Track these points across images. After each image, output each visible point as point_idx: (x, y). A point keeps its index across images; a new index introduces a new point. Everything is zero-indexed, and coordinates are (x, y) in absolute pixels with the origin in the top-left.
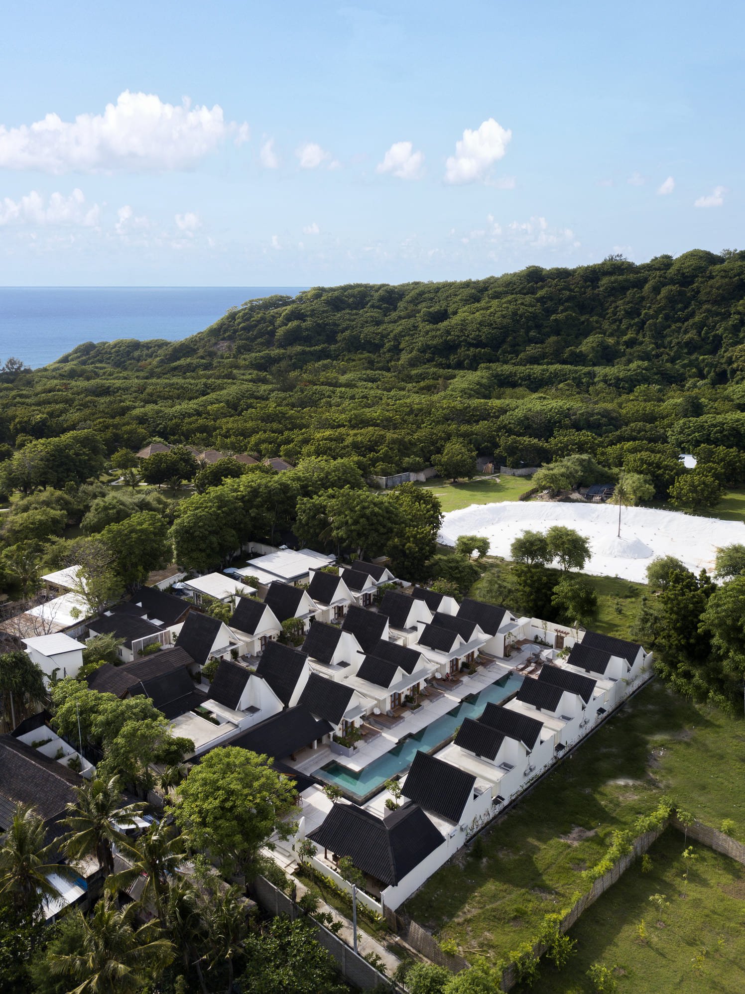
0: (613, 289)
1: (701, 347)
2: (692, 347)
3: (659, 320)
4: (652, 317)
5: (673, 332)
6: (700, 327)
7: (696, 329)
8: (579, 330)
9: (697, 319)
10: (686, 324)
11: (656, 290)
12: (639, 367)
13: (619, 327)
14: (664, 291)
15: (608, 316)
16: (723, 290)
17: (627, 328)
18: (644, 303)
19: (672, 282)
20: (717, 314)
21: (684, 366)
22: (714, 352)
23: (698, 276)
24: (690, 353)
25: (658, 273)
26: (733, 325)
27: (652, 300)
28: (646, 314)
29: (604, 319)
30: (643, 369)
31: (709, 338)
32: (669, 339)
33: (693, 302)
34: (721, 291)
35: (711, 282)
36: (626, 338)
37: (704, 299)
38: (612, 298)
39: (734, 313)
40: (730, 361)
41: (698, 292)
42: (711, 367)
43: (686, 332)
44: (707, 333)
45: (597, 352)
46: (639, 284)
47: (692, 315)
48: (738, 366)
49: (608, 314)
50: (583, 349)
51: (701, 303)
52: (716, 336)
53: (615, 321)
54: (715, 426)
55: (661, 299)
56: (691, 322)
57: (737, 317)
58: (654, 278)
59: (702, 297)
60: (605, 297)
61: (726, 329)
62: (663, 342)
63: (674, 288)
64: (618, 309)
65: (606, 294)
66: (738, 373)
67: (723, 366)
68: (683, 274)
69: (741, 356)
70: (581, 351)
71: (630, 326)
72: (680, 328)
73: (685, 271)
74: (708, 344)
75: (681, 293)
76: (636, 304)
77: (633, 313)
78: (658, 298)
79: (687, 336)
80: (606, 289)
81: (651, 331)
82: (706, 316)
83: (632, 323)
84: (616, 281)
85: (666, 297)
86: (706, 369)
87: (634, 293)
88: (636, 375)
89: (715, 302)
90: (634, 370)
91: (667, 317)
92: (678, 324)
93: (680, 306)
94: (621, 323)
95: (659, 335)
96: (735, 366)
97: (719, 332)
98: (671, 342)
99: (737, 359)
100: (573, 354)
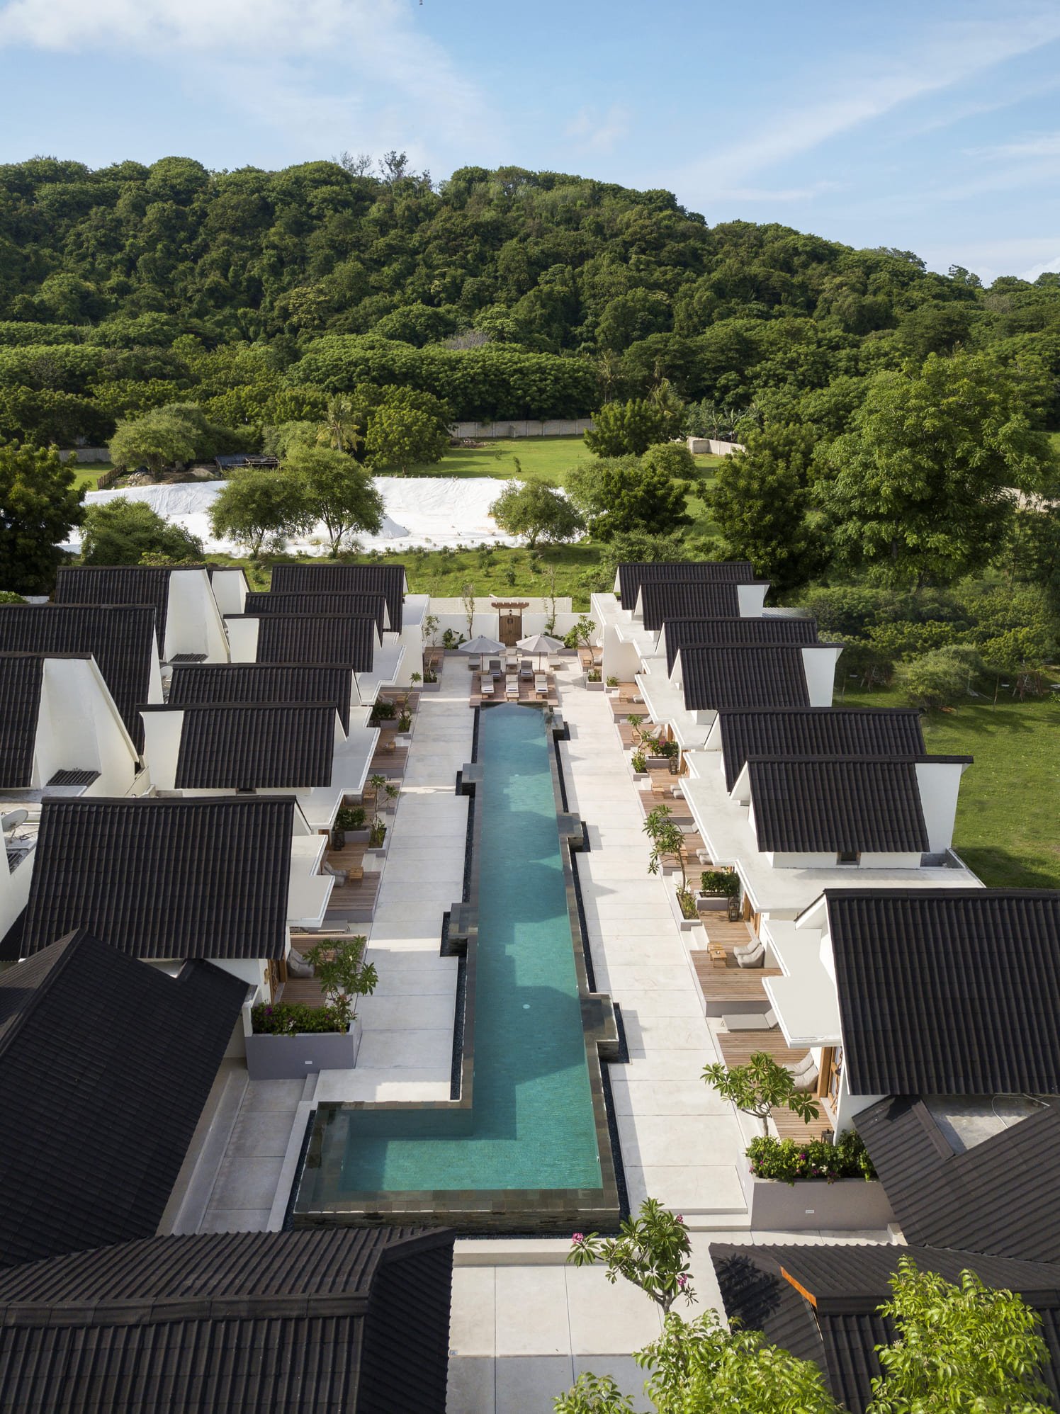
0: (64, 204)
1: (232, 298)
2: (220, 297)
3: (158, 255)
4: (143, 250)
5: (184, 273)
6: (224, 267)
7: (217, 269)
8: (24, 270)
9: (214, 254)
10: (200, 262)
11: (138, 208)
12: (155, 320)
13: (92, 264)
14: (152, 211)
15: (67, 250)
16: (244, 211)
17: (109, 269)
18: (123, 230)
19: (157, 196)
20: (244, 248)
21: (219, 324)
22: (255, 303)
23: (196, 192)
24: (219, 306)
25: (132, 183)
26: (270, 265)
27: (135, 225)
28: (132, 245)
29: (62, 253)
30: (163, 324)
31: (241, 283)
32: (181, 285)
33: (201, 230)
34: (239, 213)
35: (220, 200)
36: (112, 282)
37: (217, 225)
38: (66, 221)
39: (267, 247)
40: (286, 313)
41: (204, 214)
42: (258, 325)
43: (203, 274)
44: (236, 275)
45: (73, 301)
46: (109, 199)
47: (205, 248)
48: (300, 319)
49: (66, 245)
50: (45, 297)
51: (213, 233)
52: (251, 279)
53: (82, 258)
54: (356, 364)
55: (150, 223)
56: (207, 258)
57: (272, 252)
58: (129, 189)
59: (211, 221)
60: (54, 218)
61: (263, 270)
62: (173, 291)
63: (166, 206)
64: (84, 237)
65: (55, 214)
66: (303, 330)
67: (276, 323)
68: (173, 187)
69: (301, 305)
70: (42, 302)
71: (111, 266)
72: (192, 269)
73: (175, 181)
74: (241, 293)
75: (180, 215)
76: (111, 230)
77: (110, 244)
78: (145, 220)
79: (208, 281)
80: (52, 205)
81: (150, 272)
82: (228, 251)
83: (114, 259)
84: (64, 192)
85: (158, 220)
86: (252, 329)
87: (103, 213)
88: (154, 332)
89: (234, 230)
90: (149, 326)
91: (168, 252)
92: (188, 264)
93: (182, 235)
94: (95, 260)
95: (162, 278)
96: (295, 319)
97: (255, 272)
98: (185, 290)
99: (296, 309)
100: (28, 306)
